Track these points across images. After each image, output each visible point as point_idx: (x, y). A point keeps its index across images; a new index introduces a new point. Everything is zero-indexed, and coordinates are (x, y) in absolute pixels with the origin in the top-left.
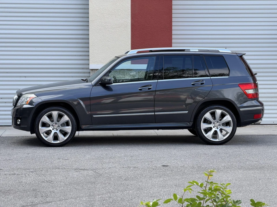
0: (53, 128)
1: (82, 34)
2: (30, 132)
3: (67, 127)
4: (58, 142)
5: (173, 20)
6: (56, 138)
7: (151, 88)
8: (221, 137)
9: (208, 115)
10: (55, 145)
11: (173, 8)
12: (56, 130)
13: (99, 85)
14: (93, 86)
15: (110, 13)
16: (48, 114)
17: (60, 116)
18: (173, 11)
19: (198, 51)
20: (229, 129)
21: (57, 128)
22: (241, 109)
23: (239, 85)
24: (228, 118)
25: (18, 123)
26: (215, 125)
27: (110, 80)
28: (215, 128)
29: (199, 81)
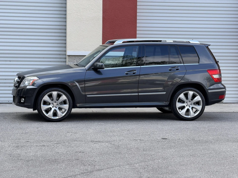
0: (53, 106)
1: (59, 25)
2: (32, 109)
3: (65, 105)
4: (57, 118)
5: (138, 14)
6: (55, 114)
7: (135, 73)
8: (192, 114)
9: (182, 96)
10: (55, 120)
11: (137, 5)
12: (55, 107)
13: (92, 70)
14: (87, 71)
15: (85, 8)
16: (49, 94)
17: (59, 96)
18: (138, 7)
19: (172, 41)
20: (199, 108)
21: (56, 106)
22: (209, 91)
23: (208, 71)
24: (198, 98)
25: (22, 101)
26: (187, 104)
27: (102, 65)
28: (188, 106)
29: (175, 67)
